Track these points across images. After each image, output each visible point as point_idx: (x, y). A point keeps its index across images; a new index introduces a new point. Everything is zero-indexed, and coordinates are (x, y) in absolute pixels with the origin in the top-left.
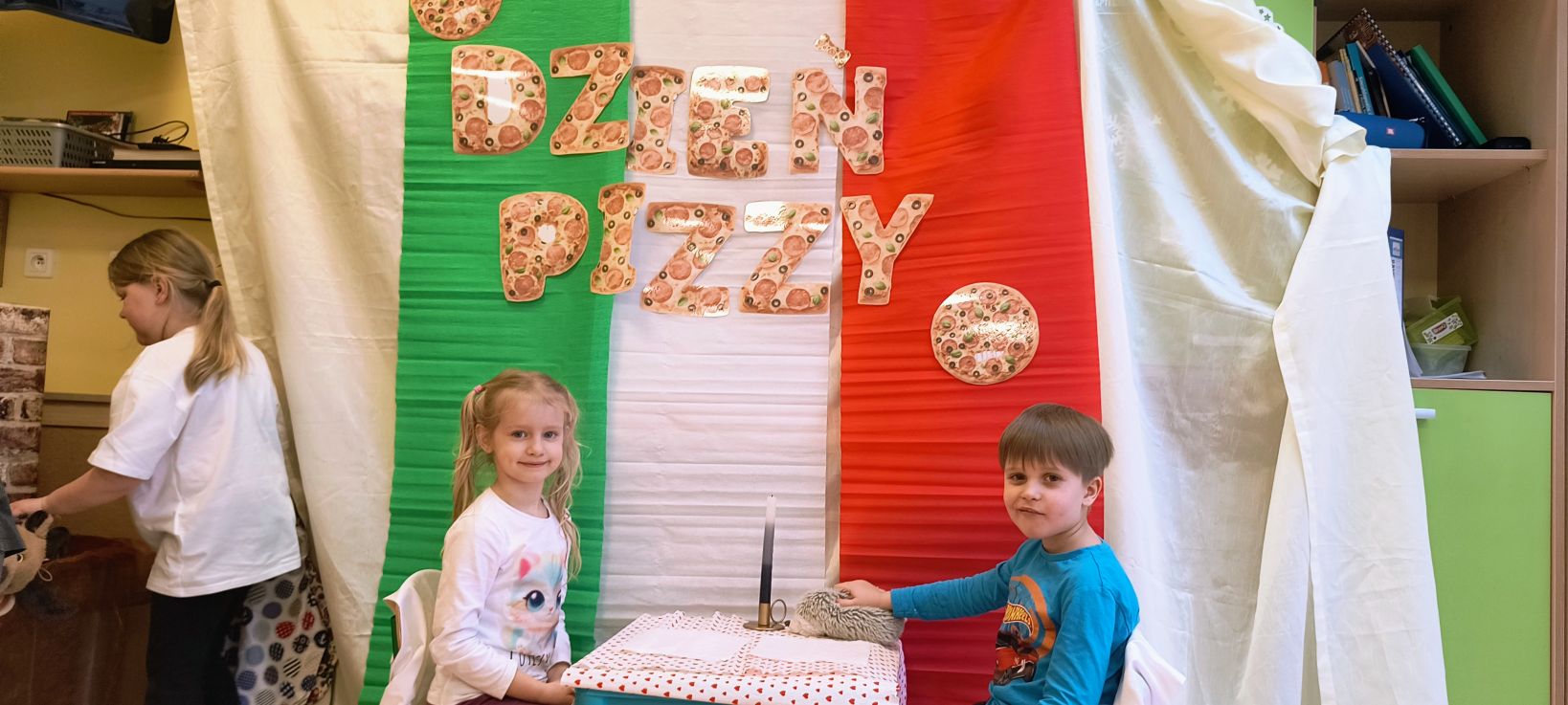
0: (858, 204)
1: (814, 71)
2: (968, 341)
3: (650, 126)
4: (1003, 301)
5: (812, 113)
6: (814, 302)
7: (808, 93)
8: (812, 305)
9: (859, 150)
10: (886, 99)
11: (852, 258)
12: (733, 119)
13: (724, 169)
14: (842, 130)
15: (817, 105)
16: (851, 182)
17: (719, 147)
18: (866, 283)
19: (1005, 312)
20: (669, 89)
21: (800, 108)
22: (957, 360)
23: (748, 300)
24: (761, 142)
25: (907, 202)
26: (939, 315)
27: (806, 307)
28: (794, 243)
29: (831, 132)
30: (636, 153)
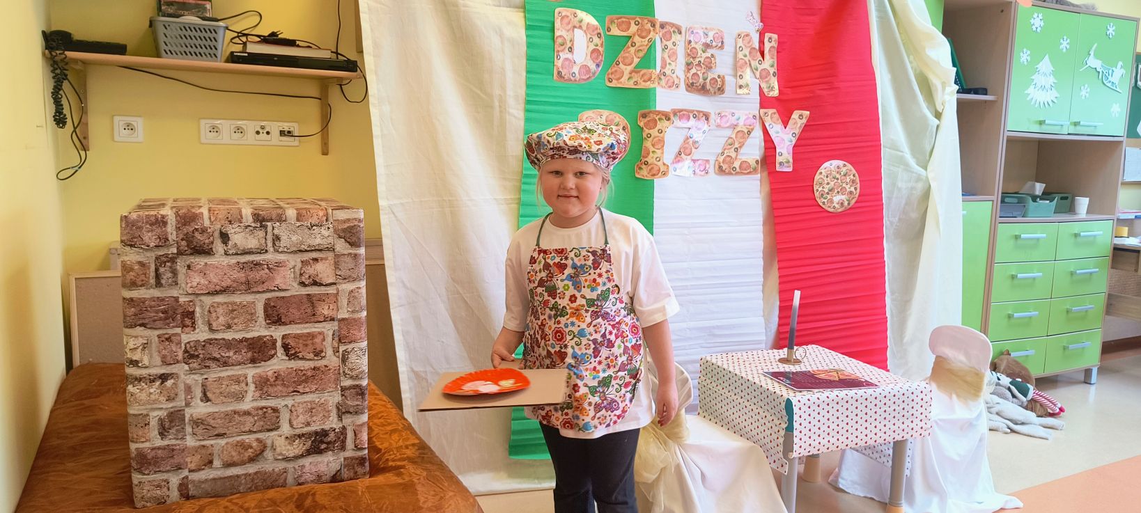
0: (770, 114)
1: (745, 34)
2: (830, 190)
3: (668, 61)
4: (844, 170)
5: (745, 58)
7: (744, 47)
8: (752, 170)
9: (767, 82)
10: (778, 52)
11: (769, 145)
12: (706, 60)
13: (703, 90)
14: (759, 70)
15: (748, 54)
16: (765, 102)
17: (701, 75)
18: (779, 159)
19: (845, 175)
20: (676, 37)
21: (740, 55)
22: (826, 201)
23: (720, 167)
24: (721, 74)
25: (796, 115)
26: (817, 177)
27: (748, 171)
28: (740, 135)
29: (755, 71)
30: (662, 77)
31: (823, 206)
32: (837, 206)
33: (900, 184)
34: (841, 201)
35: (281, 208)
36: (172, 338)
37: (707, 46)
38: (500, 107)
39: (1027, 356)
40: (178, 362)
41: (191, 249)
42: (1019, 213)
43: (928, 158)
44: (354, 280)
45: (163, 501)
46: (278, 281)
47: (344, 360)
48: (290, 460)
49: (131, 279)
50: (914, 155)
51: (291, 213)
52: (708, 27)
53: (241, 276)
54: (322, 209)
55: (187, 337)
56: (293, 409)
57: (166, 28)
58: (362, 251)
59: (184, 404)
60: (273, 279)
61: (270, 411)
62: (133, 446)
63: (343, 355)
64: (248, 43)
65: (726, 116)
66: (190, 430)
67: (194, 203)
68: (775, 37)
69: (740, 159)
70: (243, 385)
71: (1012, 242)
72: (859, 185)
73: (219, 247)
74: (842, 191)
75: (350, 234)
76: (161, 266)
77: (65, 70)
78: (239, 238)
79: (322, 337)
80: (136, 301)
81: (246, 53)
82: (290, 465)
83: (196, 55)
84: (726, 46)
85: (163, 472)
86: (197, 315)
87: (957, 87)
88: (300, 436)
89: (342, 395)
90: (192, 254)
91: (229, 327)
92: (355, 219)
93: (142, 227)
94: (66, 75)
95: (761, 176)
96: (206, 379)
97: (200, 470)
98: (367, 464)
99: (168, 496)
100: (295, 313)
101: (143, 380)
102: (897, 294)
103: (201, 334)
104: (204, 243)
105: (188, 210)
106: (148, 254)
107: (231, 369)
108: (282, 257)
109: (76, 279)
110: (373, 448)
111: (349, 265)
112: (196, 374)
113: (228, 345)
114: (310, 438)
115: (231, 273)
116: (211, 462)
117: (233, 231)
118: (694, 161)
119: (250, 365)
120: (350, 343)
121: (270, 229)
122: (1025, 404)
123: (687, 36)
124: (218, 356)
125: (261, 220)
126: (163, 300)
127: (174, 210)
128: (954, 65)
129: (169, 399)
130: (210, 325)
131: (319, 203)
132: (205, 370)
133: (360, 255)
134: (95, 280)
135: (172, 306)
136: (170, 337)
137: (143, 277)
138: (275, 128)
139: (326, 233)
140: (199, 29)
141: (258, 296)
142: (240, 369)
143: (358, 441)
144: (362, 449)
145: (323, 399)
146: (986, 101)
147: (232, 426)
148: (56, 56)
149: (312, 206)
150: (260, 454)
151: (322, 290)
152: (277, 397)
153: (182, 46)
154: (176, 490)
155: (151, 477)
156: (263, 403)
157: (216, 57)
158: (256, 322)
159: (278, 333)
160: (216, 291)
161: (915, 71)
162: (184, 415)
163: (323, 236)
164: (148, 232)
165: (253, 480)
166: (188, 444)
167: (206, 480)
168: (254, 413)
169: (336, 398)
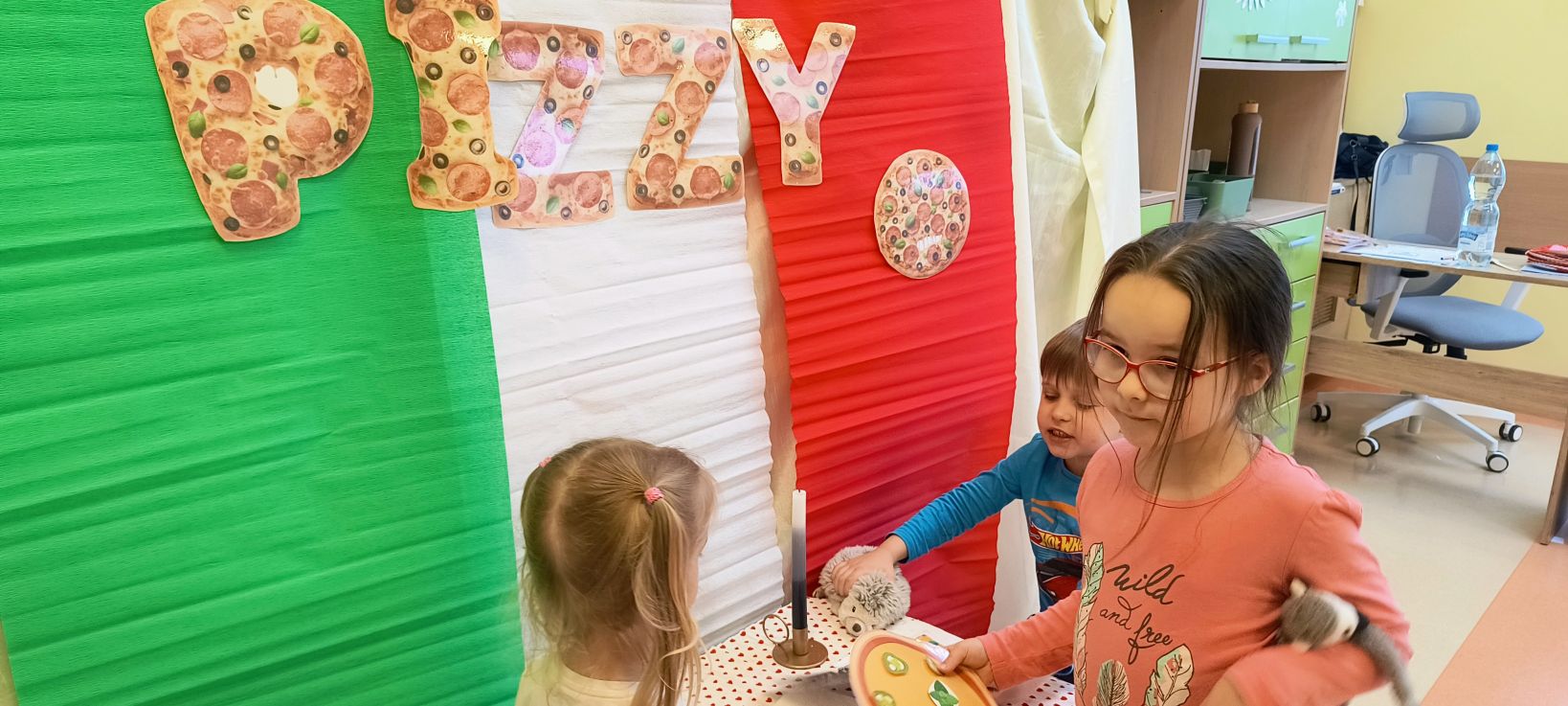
0: (758, 31)
2: (911, 226)
4: (937, 173)
6: (726, 186)
8: (724, 190)
11: (765, 117)
18: (789, 154)
19: (940, 186)
22: (901, 252)
23: (641, 189)
25: (823, 33)
26: (881, 195)
27: (716, 192)
28: (688, 94)
31: (896, 267)
32: (925, 263)
34: (935, 250)
50: (1059, 119)
65: (646, 42)
69: (693, 162)
72: (971, 207)
74: (934, 225)
95: (748, 205)
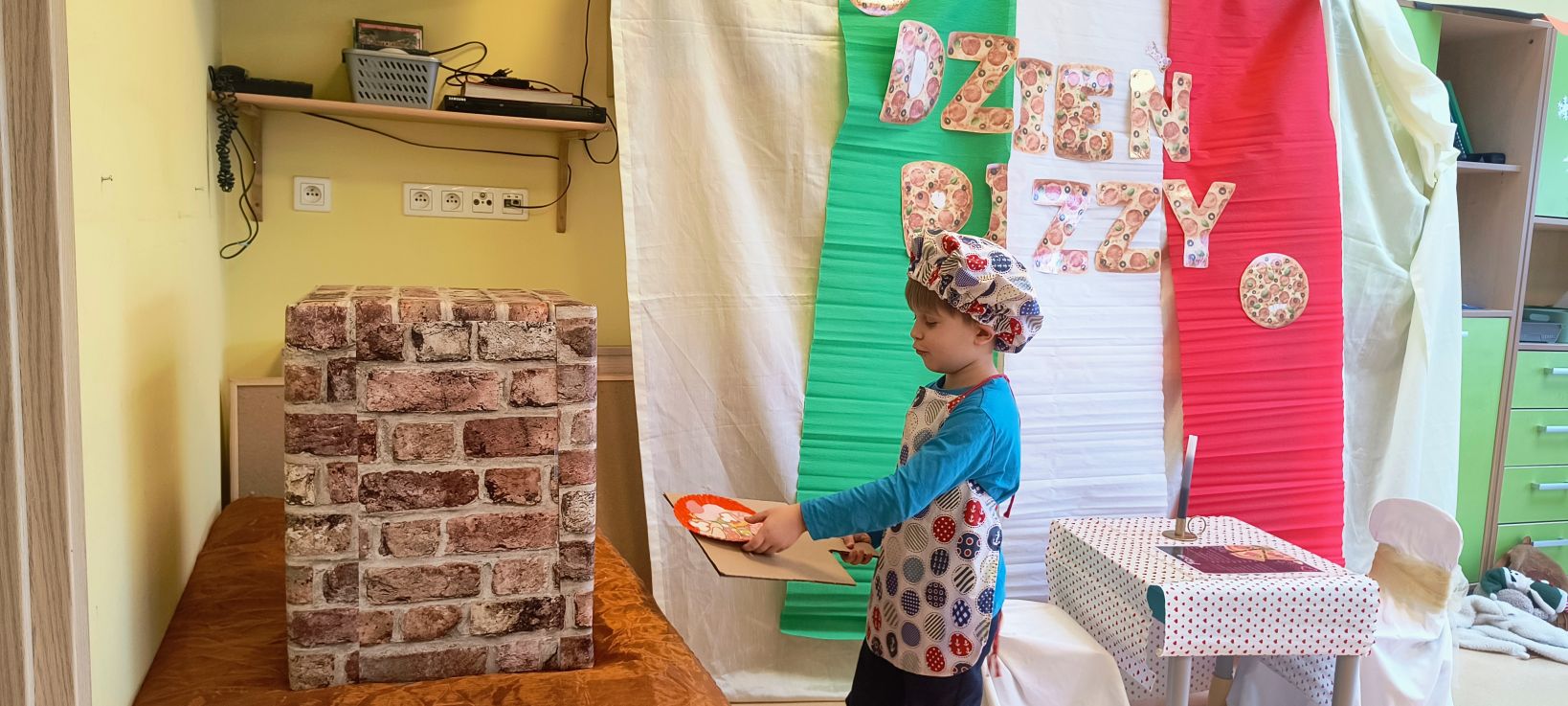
0: (1177, 186)
2: (1265, 296)
3: (1031, 113)
4: (1286, 268)
5: (1143, 108)
6: (1149, 264)
7: (1141, 91)
8: (1148, 266)
9: (1174, 141)
10: (1191, 99)
11: (1175, 230)
12: (1086, 111)
13: (1080, 153)
14: (1164, 124)
15: (1147, 103)
16: (1171, 170)
17: (1077, 133)
18: (1188, 251)
19: (1287, 275)
20: (1043, 80)
21: (1136, 103)
22: (1257, 311)
23: (1103, 261)
24: (1107, 131)
25: (1214, 188)
26: (1245, 277)
27: (1144, 267)
28: (1133, 216)
29: (1157, 126)
30: (1022, 136)
31: (1253, 319)
32: (1274, 319)
33: (1369, 290)
34: (1280, 312)
35: (490, 302)
36: (346, 468)
37: (1088, 91)
38: (795, 171)
39: (1560, 547)
40: (352, 500)
41: (375, 352)
42: (1551, 336)
43: (1411, 253)
44: (582, 401)
45: (325, 682)
46: (484, 398)
47: (565, 507)
48: (491, 637)
49: (297, 390)
50: (1390, 247)
51: (502, 309)
52: (1090, 64)
53: (436, 390)
54: (543, 305)
55: (363, 469)
56: (497, 569)
57: (362, 64)
58: (593, 362)
59: (357, 556)
60: (476, 396)
61: (467, 571)
62: (291, 609)
63: (564, 501)
64: (467, 84)
65: (1114, 190)
66: (365, 591)
67: (383, 293)
68: (1188, 77)
69: (1132, 250)
70: (434, 534)
71: (1539, 378)
72: (1307, 289)
73: (410, 351)
74: (1282, 297)
75: (578, 339)
76: (335, 373)
77: (236, 117)
78: (436, 341)
79: (536, 474)
80: (301, 419)
81: (464, 97)
82: (491, 644)
83: (400, 100)
84: (1115, 93)
85: (327, 645)
86: (380, 439)
87: (1458, 152)
88: (505, 606)
89: (561, 554)
90: (375, 359)
91: (419, 457)
92: (586, 319)
93: (313, 323)
94: (235, 124)
95: (1162, 276)
96: (387, 524)
97: (374, 644)
98: (591, 649)
99: (332, 677)
100: (503, 443)
101: (307, 522)
102: (1361, 449)
103: (382, 463)
104: (391, 346)
105: (373, 302)
106: (320, 358)
107: (420, 513)
108: (488, 367)
109: (238, 387)
110: (600, 628)
111: (576, 380)
112: (374, 517)
113: (417, 480)
114: (518, 609)
115: (424, 386)
116: (389, 635)
117: (428, 331)
118: (1065, 253)
119: (444, 508)
120: (574, 484)
121: (474, 330)
122: (1554, 618)
123: (1059, 78)
124: (404, 495)
125: (463, 317)
126: (336, 418)
127: (355, 301)
128: (1454, 119)
129: (339, 549)
130: (395, 453)
131: (541, 296)
132: (387, 512)
133: (590, 367)
134: (262, 389)
135: (348, 427)
136: (343, 468)
137: (311, 388)
138: (498, 196)
139: (546, 336)
140: (404, 65)
141: (457, 417)
142: (428, 514)
143: (580, 618)
144: (585, 628)
145: (536, 559)
146: (1502, 173)
147: (418, 588)
148: (225, 98)
149: (530, 301)
150: (452, 627)
151: (539, 412)
152: (477, 552)
153: (382, 88)
154: (343, 670)
155: (312, 651)
156: (459, 560)
157: (425, 102)
158: (453, 451)
159: (480, 467)
160: (404, 409)
161: (1394, 127)
162: (357, 570)
163: (541, 341)
164: (321, 329)
165: (442, 661)
166: (360, 608)
167: (382, 658)
168: (447, 571)
169: (553, 558)
